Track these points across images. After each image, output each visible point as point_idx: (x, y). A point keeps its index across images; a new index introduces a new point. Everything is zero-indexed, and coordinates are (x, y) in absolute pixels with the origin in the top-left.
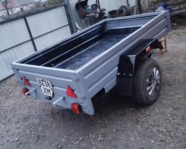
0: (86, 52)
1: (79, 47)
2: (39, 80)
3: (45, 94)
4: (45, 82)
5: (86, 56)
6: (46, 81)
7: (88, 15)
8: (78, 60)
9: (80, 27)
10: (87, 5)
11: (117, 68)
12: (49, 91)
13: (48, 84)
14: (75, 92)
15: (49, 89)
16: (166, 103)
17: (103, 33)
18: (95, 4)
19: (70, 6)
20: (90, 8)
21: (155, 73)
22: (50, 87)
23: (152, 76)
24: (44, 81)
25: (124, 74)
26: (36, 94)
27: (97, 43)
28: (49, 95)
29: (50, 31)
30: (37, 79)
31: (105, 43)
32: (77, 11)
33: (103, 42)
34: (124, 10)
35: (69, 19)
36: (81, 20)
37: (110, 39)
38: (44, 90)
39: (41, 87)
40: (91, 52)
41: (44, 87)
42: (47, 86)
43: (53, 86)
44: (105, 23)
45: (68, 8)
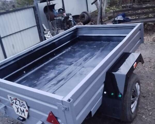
0: (59, 59)
1: (52, 52)
2: (10, 98)
3: (18, 113)
4: (19, 102)
5: (61, 64)
6: (21, 101)
7: (55, 18)
8: (52, 67)
9: (47, 29)
10: (54, 9)
11: (103, 86)
12: (23, 112)
13: (23, 105)
14: (59, 121)
15: (23, 110)
16: (146, 120)
17: (75, 38)
18: (62, 8)
19: (38, 8)
20: (57, 11)
21: (137, 89)
22: (25, 108)
23: (135, 92)
24: (18, 100)
25: (112, 94)
26: (5, 110)
27: (70, 48)
28: (23, 116)
29: (19, 31)
30: (9, 97)
31: (77, 49)
32: (45, 13)
33: (75, 47)
34: (86, 15)
35: (37, 21)
36: (48, 22)
37: (82, 45)
38: (17, 110)
39: (12, 105)
40: (65, 59)
41: (17, 106)
42: (21, 106)
43: (29, 107)
44: (77, 29)
45: (37, 9)
